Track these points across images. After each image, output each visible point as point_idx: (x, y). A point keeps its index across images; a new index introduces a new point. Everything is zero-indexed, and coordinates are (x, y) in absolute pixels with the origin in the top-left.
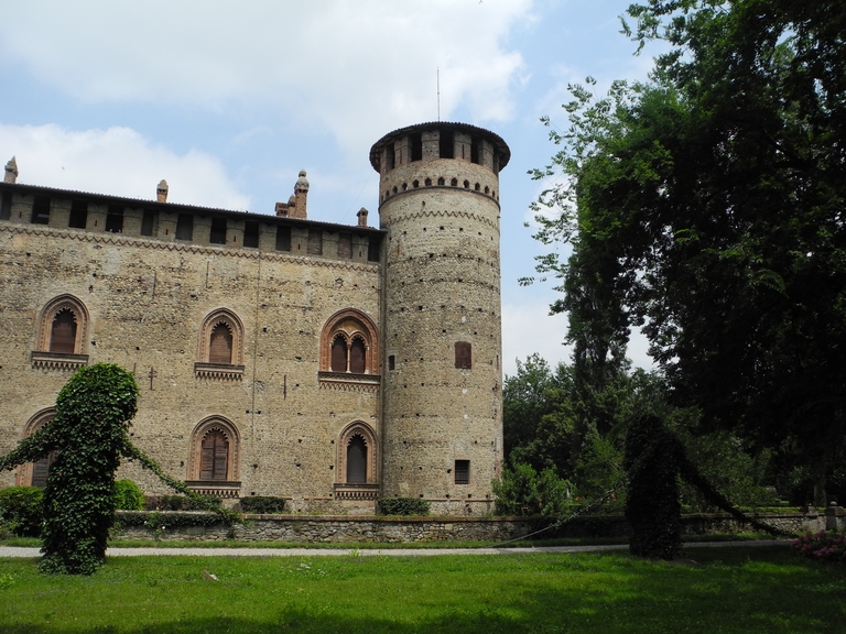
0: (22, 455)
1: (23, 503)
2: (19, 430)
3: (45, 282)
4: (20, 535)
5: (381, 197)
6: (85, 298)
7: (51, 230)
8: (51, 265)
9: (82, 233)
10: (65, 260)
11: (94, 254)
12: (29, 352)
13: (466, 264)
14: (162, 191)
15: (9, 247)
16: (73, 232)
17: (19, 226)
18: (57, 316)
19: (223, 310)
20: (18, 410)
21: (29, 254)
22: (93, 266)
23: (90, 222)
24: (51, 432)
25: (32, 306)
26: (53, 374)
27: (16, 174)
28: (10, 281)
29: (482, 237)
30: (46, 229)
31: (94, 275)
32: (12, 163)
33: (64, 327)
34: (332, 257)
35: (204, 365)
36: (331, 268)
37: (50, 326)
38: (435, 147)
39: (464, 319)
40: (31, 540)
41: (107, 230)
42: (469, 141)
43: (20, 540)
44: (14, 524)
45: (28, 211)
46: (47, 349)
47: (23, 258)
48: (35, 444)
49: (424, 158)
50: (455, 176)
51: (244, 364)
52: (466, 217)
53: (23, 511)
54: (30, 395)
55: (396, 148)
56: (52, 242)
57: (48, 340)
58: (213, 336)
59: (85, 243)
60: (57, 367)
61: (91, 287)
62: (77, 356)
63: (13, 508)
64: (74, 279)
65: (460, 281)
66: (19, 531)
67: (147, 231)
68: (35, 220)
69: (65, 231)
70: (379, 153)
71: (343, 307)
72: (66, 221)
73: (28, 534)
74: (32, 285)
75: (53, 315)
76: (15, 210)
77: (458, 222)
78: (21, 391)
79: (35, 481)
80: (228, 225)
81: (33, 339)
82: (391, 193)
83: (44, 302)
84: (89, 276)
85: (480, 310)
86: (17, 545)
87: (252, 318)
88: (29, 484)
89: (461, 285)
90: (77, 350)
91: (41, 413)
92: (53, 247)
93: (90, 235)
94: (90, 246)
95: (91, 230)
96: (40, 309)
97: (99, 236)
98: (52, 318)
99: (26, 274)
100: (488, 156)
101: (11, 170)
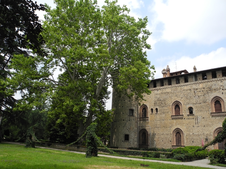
0: (216, 141)
1: (218, 154)
2: (212, 134)
3: (210, 94)
4: (219, 163)
6: (221, 96)
7: (208, 80)
8: (210, 89)
9: (216, 79)
10: (214, 87)
11: (221, 84)
12: (210, 113)
15: (199, 87)
16: (214, 79)
17: (200, 82)
18: (215, 102)
20: (210, 129)
21: (204, 88)
22: (221, 87)
23: (218, 76)
24: (223, 134)
25: (208, 101)
26: (217, 118)
27: (196, 69)
28: (201, 96)
30: (206, 80)
31: (223, 89)
32: (195, 67)
33: (218, 105)
37: (214, 105)
40: (223, 165)
41: (223, 76)
43: (220, 164)
44: (217, 160)
45: (201, 77)
46: (214, 112)
47: (203, 89)
48: (219, 138)
53: (219, 156)
54: (213, 124)
56: (209, 83)
57: (214, 109)
59: (218, 81)
60: (218, 116)
61: (223, 93)
62: (223, 112)
63: (216, 155)
64: (217, 92)
66: (219, 162)
68: (203, 79)
69: (212, 80)
72: (211, 77)
73: (222, 163)
74: (207, 96)
75: (214, 102)
76: (198, 78)
78: (210, 123)
79: (219, 148)
81: (210, 109)
83: (211, 99)
84: (221, 90)
86: (219, 166)
88: (218, 149)
91: (217, 129)
92: (210, 85)
93: (218, 79)
94: (219, 82)
95: (218, 78)
96: (210, 101)
97: (221, 79)
98: (214, 103)
99: (204, 93)
101: (195, 69)
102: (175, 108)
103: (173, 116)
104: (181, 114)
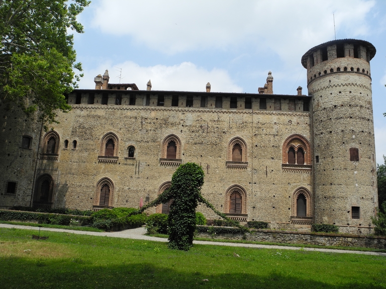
0: (160, 200)
1: (160, 220)
2: (156, 191)
3: (163, 130)
4: (159, 233)
5: (308, 80)
6: (179, 135)
7: (165, 108)
8: (166, 123)
9: (177, 108)
10: (171, 120)
11: (182, 117)
12: (159, 159)
13: (354, 109)
14: (208, 87)
15: (150, 117)
16: (174, 108)
17: (153, 107)
18: (169, 144)
19: (237, 138)
20: (156, 182)
21: (157, 119)
22: (182, 122)
23: (180, 104)
24: (170, 191)
25: (159, 140)
26: (168, 167)
27: (151, 87)
28: (150, 130)
29: (362, 95)
30: (163, 108)
31: (183, 126)
32: (149, 82)
33: (172, 148)
34: (286, 111)
35: (230, 162)
36: (286, 116)
37: (166, 148)
38: (334, 53)
39: (354, 137)
40: (163, 235)
41: (187, 106)
42: (353, 47)
43: (159, 235)
44: (157, 228)
45: (156, 101)
46: (166, 157)
47: (155, 121)
48: (164, 196)
49: (329, 59)
50: (346, 66)
51: (248, 161)
52: (353, 86)
53: (160, 223)
54: (160, 176)
55: (314, 56)
56: (165, 113)
57: (166, 153)
58: (233, 150)
59: (178, 112)
60: (170, 165)
61: (182, 131)
62: (177, 160)
63: (156, 222)
64: (175, 128)
65: (351, 118)
66: (159, 231)
67: (203, 105)
68: (159, 104)
69: (170, 108)
70: (306, 59)
71: (293, 134)
72: (171, 104)
73: (162, 233)
74: (159, 131)
75: (167, 143)
76: (151, 101)
77: (349, 88)
78: (156, 175)
79: (163, 211)
80: (238, 100)
81: (160, 153)
82: (313, 78)
83: (164, 138)
84: (180, 126)
85: (363, 132)
86: (158, 237)
87: (251, 141)
88: (161, 213)
89: (352, 120)
90: (177, 158)
91: (164, 184)
92: (166, 115)
93: (180, 109)
94: (180, 114)
95: (180, 107)
96: (162, 141)
97: (184, 109)
98: (167, 145)
99: (156, 127)
100: (363, 53)
101: (149, 85)
102: (107, 145)
103: (102, 157)
104: (115, 155)
